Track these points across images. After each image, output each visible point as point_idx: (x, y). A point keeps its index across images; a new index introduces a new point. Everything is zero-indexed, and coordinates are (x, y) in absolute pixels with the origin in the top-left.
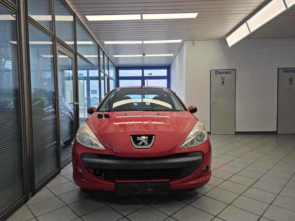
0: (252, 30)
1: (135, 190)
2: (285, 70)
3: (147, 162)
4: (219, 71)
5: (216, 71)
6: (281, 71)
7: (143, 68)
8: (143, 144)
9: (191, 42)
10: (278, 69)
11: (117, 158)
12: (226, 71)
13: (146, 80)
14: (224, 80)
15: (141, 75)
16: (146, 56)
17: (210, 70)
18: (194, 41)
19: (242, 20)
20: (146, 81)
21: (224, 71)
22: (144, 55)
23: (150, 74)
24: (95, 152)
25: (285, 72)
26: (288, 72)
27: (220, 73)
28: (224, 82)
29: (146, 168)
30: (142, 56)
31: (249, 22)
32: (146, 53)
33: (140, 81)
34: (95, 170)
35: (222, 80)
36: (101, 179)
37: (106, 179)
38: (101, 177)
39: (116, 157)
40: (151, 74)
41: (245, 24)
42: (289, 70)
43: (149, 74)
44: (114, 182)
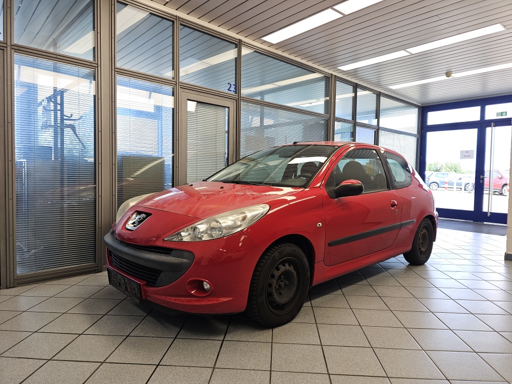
7: (483, 101)
13: (490, 128)
15: (478, 119)
20: (488, 130)
22: (448, 74)
23: (502, 114)
30: (444, 78)
32: (452, 70)
33: (476, 130)
40: (504, 114)
43: (498, 114)
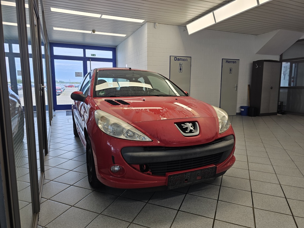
0: (218, 21)
1: (186, 180)
2: (227, 61)
3: (198, 150)
4: (177, 58)
5: (175, 58)
6: (224, 61)
7: (85, 47)
8: (191, 131)
9: (152, 24)
10: (222, 59)
11: (167, 149)
12: (183, 58)
13: (89, 62)
14: (181, 67)
15: (82, 56)
16: (96, 33)
17: (170, 56)
18: (155, 23)
19: (209, 9)
21: (181, 58)
22: (94, 31)
23: (93, 55)
24: (140, 145)
25: (227, 62)
26: (229, 62)
27: (179, 60)
28: (182, 69)
29: (198, 156)
31: (216, 12)
32: (95, 30)
33: (82, 62)
34: (141, 166)
35: (180, 67)
36: (149, 174)
37: (154, 174)
38: (148, 172)
39: (166, 147)
40: (94, 55)
41: (212, 13)
42: (230, 60)
44: (165, 175)
